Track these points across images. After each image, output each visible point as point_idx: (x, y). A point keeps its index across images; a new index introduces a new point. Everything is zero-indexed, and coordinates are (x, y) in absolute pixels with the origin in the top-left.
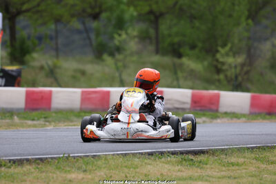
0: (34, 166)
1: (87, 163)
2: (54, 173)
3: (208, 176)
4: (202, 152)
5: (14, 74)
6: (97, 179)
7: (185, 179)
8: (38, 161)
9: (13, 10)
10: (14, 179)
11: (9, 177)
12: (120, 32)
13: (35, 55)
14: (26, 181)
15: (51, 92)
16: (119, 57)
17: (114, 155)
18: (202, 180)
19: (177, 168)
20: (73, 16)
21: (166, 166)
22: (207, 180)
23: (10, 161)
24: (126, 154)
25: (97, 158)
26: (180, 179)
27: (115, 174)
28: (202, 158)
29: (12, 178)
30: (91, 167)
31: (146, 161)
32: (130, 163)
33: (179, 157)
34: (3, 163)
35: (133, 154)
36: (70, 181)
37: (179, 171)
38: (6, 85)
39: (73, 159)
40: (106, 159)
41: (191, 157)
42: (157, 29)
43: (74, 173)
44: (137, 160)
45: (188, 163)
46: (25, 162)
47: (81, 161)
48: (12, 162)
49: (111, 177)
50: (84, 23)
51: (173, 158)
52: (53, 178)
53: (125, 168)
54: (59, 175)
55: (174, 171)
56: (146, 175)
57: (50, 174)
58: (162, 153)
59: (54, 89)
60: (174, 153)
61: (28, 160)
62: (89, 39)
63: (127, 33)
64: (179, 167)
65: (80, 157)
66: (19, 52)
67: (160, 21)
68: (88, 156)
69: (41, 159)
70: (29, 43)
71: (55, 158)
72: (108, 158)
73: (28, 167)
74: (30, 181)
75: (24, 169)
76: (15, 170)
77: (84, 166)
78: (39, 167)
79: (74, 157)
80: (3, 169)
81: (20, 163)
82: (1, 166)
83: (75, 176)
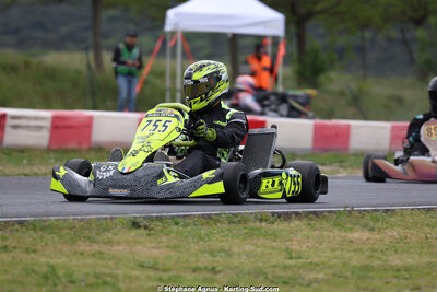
0: (305, 222)
1: (377, 220)
2: (331, 231)
6: (387, 240)
9: (302, 10)
11: (270, 235)
13: (333, 75)
14: (291, 240)
15: (348, 126)
17: (413, 209)
20: (386, 20)
23: (273, 214)
24: (429, 209)
25: (389, 213)
27: (411, 234)
29: (275, 236)
30: (380, 224)
32: (433, 220)
34: (264, 217)
36: (351, 241)
39: (357, 214)
40: (402, 215)
43: (357, 231)
46: (293, 216)
47: (368, 216)
48: (276, 216)
49: (406, 238)
50: (402, 31)
52: (329, 237)
53: (428, 230)
54: (337, 234)
57: (326, 233)
59: (353, 123)
61: (297, 214)
62: (410, 53)
65: (368, 211)
66: (310, 70)
68: (377, 210)
69: (315, 213)
70: (323, 57)
71: (333, 212)
72: (405, 213)
73: (298, 223)
74: (298, 240)
75: (292, 225)
76: (279, 226)
77: (371, 224)
78: (312, 222)
79: (359, 211)
80: (264, 224)
81: (287, 217)
82: (261, 220)
83: (358, 235)
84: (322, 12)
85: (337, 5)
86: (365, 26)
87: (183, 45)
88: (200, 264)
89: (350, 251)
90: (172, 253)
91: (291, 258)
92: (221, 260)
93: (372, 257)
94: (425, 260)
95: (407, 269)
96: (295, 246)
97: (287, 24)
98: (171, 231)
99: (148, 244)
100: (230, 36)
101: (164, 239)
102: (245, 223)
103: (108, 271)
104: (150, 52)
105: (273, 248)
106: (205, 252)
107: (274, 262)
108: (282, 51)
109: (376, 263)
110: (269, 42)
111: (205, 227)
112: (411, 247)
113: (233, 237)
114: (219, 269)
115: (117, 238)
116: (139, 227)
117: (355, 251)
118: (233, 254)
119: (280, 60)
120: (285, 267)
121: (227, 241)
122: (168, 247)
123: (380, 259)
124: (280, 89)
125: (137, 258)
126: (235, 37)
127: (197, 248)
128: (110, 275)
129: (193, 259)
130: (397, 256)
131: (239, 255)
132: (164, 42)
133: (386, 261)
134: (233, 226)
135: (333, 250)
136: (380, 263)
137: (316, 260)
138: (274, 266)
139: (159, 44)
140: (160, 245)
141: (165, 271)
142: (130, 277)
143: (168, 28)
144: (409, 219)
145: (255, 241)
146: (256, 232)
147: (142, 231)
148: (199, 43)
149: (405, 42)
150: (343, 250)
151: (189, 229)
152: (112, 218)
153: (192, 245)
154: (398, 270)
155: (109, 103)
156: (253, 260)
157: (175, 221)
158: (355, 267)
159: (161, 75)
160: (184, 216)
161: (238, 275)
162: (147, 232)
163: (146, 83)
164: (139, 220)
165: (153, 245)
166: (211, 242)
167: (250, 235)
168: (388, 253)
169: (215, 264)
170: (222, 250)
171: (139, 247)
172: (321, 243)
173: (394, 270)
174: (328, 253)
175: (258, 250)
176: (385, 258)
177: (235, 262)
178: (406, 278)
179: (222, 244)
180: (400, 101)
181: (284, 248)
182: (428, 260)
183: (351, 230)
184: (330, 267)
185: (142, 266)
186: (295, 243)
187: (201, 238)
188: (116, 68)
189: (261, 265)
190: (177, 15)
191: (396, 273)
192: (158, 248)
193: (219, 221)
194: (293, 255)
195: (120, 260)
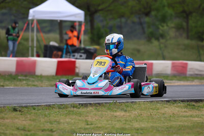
0: (94, 107)
1: (128, 106)
2: (106, 112)
3: (202, 115)
4: (201, 101)
5: (92, 51)
6: (132, 116)
7: (187, 117)
8: (97, 105)
9: (92, 9)
10: (81, 115)
11: (78, 114)
12: (163, 24)
14: (88, 116)
16: (162, 41)
18: (198, 117)
19: (184, 110)
20: (132, 13)
21: (177, 109)
22: (201, 117)
23: (79, 104)
25: (133, 103)
26: (184, 117)
27: (144, 113)
28: (200, 104)
29: (80, 114)
30: (129, 108)
31: (164, 105)
32: (154, 106)
33: (186, 104)
34: (75, 105)
35: (157, 101)
36: (116, 116)
37: (185, 112)
38: (87, 59)
39: (118, 104)
40: (139, 104)
41: (194, 103)
42: (187, 23)
44: (159, 105)
45: (191, 107)
47: (124, 105)
48: (81, 105)
49: (141, 115)
50: (140, 18)
51: (182, 104)
52: (105, 115)
53: (151, 111)
54: (109, 113)
55: (181, 112)
56: (163, 114)
57: (104, 113)
58: (175, 101)
60: (183, 101)
61: (90, 104)
62: (143, 28)
63: (167, 26)
64: (185, 109)
65: (123, 102)
67: (190, 18)
69: (99, 104)
70: (102, 31)
71: (108, 103)
72: (141, 103)
73: (91, 108)
74: (91, 116)
75: (88, 109)
76: (82, 110)
77: (125, 108)
78: (98, 108)
79: (120, 103)
80: (75, 109)
81: (86, 105)
82: (74, 107)
83: (119, 113)
84: (102, 10)
85: (109, 6)
86: (122, 16)
87: (37, 26)
88: (45, 128)
89: (115, 121)
90: (33, 123)
91: (88, 125)
92: (55, 126)
93: (126, 123)
94: (150, 125)
95: (142, 129)
96: (89, 119)
97: (86, 15)
98: (32, 113)
99: (21, 119)
100: (59, 21)
101: (28, 116)
102: (66, 108)
103: (2, 131)
104: (22, 29)
105: (79, 120)
106: (48, 122)
107: (80, 127)
108: (83, 28)
109: (127, 126)
110: (77, 24)
111: (48, 110)
112: (143, 119)
113: (60, 115)
114: (54, 130)
115: (6, 116)
116: (17, 111)
117: (118, 121)
118: (61, 123)
119: (82, 32)
120: (85, 129)
121: (58, 117)
122: (30, 120)
123: (130, 124)
124: (82, 46)
125: (16, 125)
126: (61, 22)
127: (43, 120)
128: (3, 133)
129: (42, 125)
130: (138, 123)
131: (64, 123)
132: (28, 25)
133: (132, 125)
134: (60, 110)
135: (107, 121)
136: (130, 126)
137: (99, 125)
138: (80, 128)
139: (26, 25)
140: (27, 119)
141: (29, 131)
142: (12, 134)
143: (30, 18)
144: (143, 106)
145: (71, 117)
146: (71, 113)
147: (18, 113)
148: (44, 25)
149: (141, 24)
150: (112, 121)
151: (40, 111)
152: (4, 107)
153: (41, 119)
154: (138, 130)
155: (3, 53)
156: (70, 126)
157: (34, 108)
158: (118, 129)
159: (27, 40)
160: (38, 105)
161: (63, 132)
162: (20, 113)
163: (20, 43)
164: (17, 108)
165: (23, 119)
166: (50, 118)
167: (69, 114)
168: (133, 121)
169: (52, 128)
170: (56, 121)
171: (17, 120)
172: (102, 118)
173: (136, 130)
174: (105, 122)
175: (72, 121)
176: (131, 124)
177: (62, 126)
178: (141, 134)
179: (55, 118)
180: (138, 51)
181: (84, 120)
182: (151, 124)
183: (116, 111)
184: (106, 129)
185: (18, 129)
186: (90, 118)
187: (45, 115)
188: (7, 37)
189: (74, 128)
190: (34, 12)
191: (137, 131)
192: (26, 121)
193: (54, 107)
194: (89, 123)
195: (8, 126)
